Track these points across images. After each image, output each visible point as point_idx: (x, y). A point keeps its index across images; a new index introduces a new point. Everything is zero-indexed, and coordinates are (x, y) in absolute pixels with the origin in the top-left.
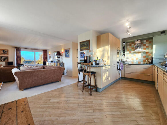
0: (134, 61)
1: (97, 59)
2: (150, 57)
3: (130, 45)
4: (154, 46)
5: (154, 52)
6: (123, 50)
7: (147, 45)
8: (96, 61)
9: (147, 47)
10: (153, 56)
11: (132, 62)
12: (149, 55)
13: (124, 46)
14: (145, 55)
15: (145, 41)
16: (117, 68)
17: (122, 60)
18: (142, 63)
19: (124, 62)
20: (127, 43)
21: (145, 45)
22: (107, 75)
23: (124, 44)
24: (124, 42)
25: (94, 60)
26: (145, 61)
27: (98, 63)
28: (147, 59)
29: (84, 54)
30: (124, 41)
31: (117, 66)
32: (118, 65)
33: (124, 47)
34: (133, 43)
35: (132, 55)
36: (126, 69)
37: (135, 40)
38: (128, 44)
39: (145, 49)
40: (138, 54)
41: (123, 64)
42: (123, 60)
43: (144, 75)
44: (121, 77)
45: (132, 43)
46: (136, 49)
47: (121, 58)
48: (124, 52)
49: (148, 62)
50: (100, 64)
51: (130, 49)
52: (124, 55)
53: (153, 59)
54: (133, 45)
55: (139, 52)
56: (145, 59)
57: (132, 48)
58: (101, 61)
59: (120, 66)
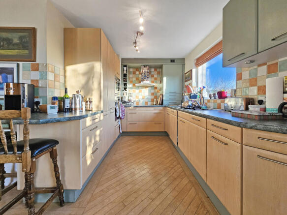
0: (140, 101)
1: (62, 95)
2: (159, 94)
3: (134, 73)
4: (165, 79)
5: (165, 88)
6: (124, 81)
7: (156, 76)
8: (61, 100)
9: (156, 79)
10: (164, 94)
11: (137, 103)
12: (158, 92)
13: (125, 72)
14: (153, 91)
15: (153, 70)
16: (116, 115)
17: (122, 98)
18: (149, 104)
19: (125, 102)
20: (129, 68)
21: (153, 76)
22: (98, 139)
23: (125, 68)
24: (125, 66)
25: (54, 98)
26: (154, 101)
27: (67, 105)
28: (156, 97)
29: (9, 76)
30: (125, 63)
31: (116, 111)
32: (117, 108)
33: (125, 75)
34: (138, 69)
35: (137, 91)
36: (129, 116)
37: (142, 64)
38: (131, 70)
39: (153, 82)
40: (144, 89)
41: (125, 107)
42: (124, 100)
43: (155, 123)
44: (121, 132)
45: (137, 71)
46: (143, 80)
47: (120, 96)
48: (125, 85)
49: (157, 102)
50: (76, 109)
51: (134, 79)
52: (125, 89)
53: (164, 98)
54: (137, 73)
55: (146, 87)
56: (153, 97)
57: (137, 79)
58: (78, 100)
59: (120, 111)
